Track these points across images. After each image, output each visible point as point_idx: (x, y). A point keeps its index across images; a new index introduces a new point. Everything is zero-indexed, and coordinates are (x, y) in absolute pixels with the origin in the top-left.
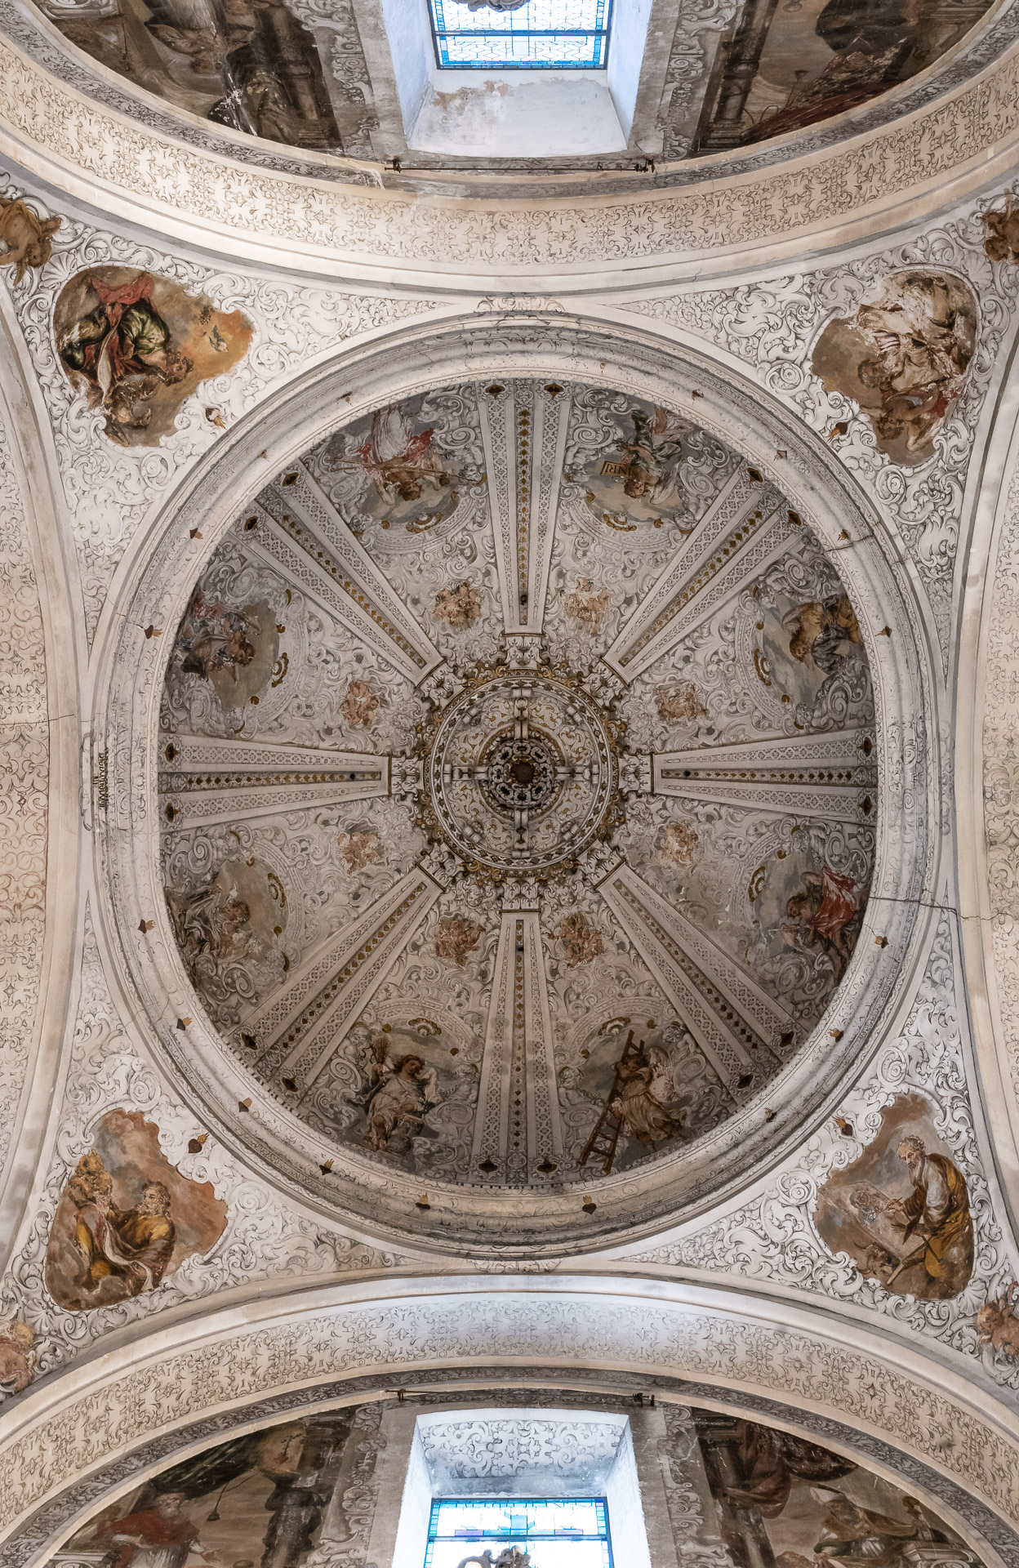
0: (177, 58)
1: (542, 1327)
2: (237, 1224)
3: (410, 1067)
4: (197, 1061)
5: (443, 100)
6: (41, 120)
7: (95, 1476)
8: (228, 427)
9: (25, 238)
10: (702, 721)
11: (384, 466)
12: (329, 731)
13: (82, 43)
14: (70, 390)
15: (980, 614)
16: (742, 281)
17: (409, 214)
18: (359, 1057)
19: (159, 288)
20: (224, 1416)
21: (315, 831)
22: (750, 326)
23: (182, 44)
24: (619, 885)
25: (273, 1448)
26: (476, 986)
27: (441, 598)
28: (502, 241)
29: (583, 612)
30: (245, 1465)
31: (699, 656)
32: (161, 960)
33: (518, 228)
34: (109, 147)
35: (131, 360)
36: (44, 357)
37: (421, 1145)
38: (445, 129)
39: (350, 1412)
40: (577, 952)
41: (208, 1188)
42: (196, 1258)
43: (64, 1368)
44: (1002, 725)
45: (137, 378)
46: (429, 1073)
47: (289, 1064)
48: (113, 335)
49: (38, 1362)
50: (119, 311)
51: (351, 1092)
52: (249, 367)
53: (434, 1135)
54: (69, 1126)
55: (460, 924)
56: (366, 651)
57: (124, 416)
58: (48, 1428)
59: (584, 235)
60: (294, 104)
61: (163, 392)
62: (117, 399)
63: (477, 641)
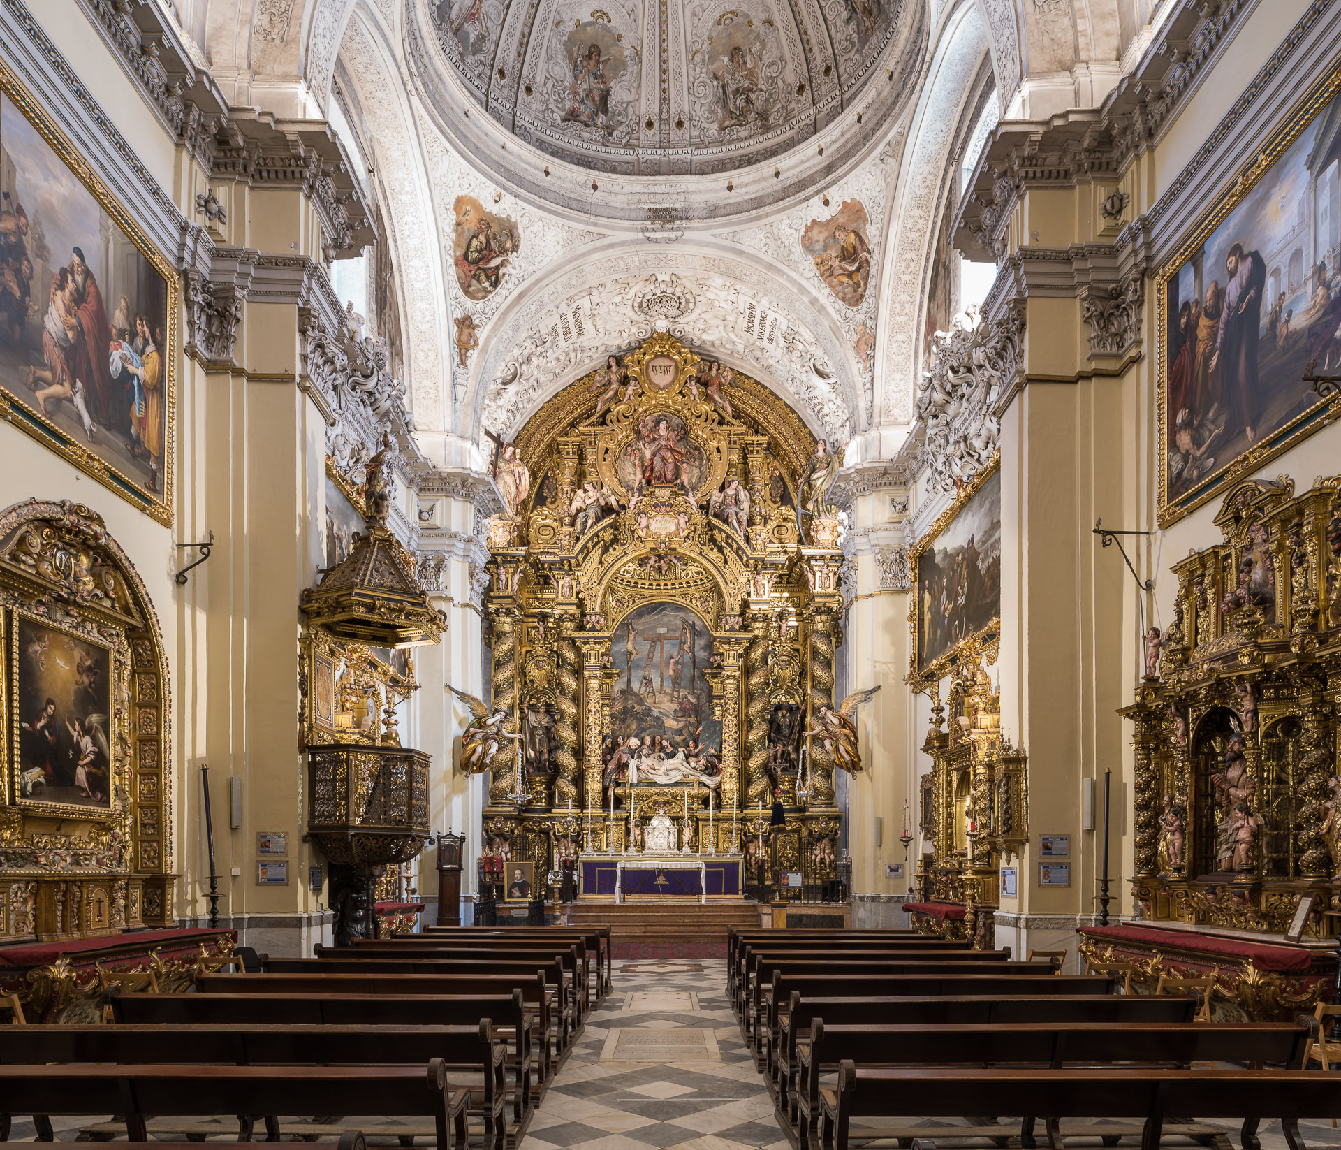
2: (862, 198)
8: (499, 190)
14: (507, 278)
19: (458, 254)
32: (746, 179)
34: (421, 304)
35: (487, 252)
36: (499, 299)
41: (845, 205)
42: (868, 227)
43: (877, 317)
45: (493, 244)
48: (480, 265)
50: (472, 267)
52: (474, 191)
54: (801, 269)
57: (509, 245)
58: (891, 337)
62: (503, 251)
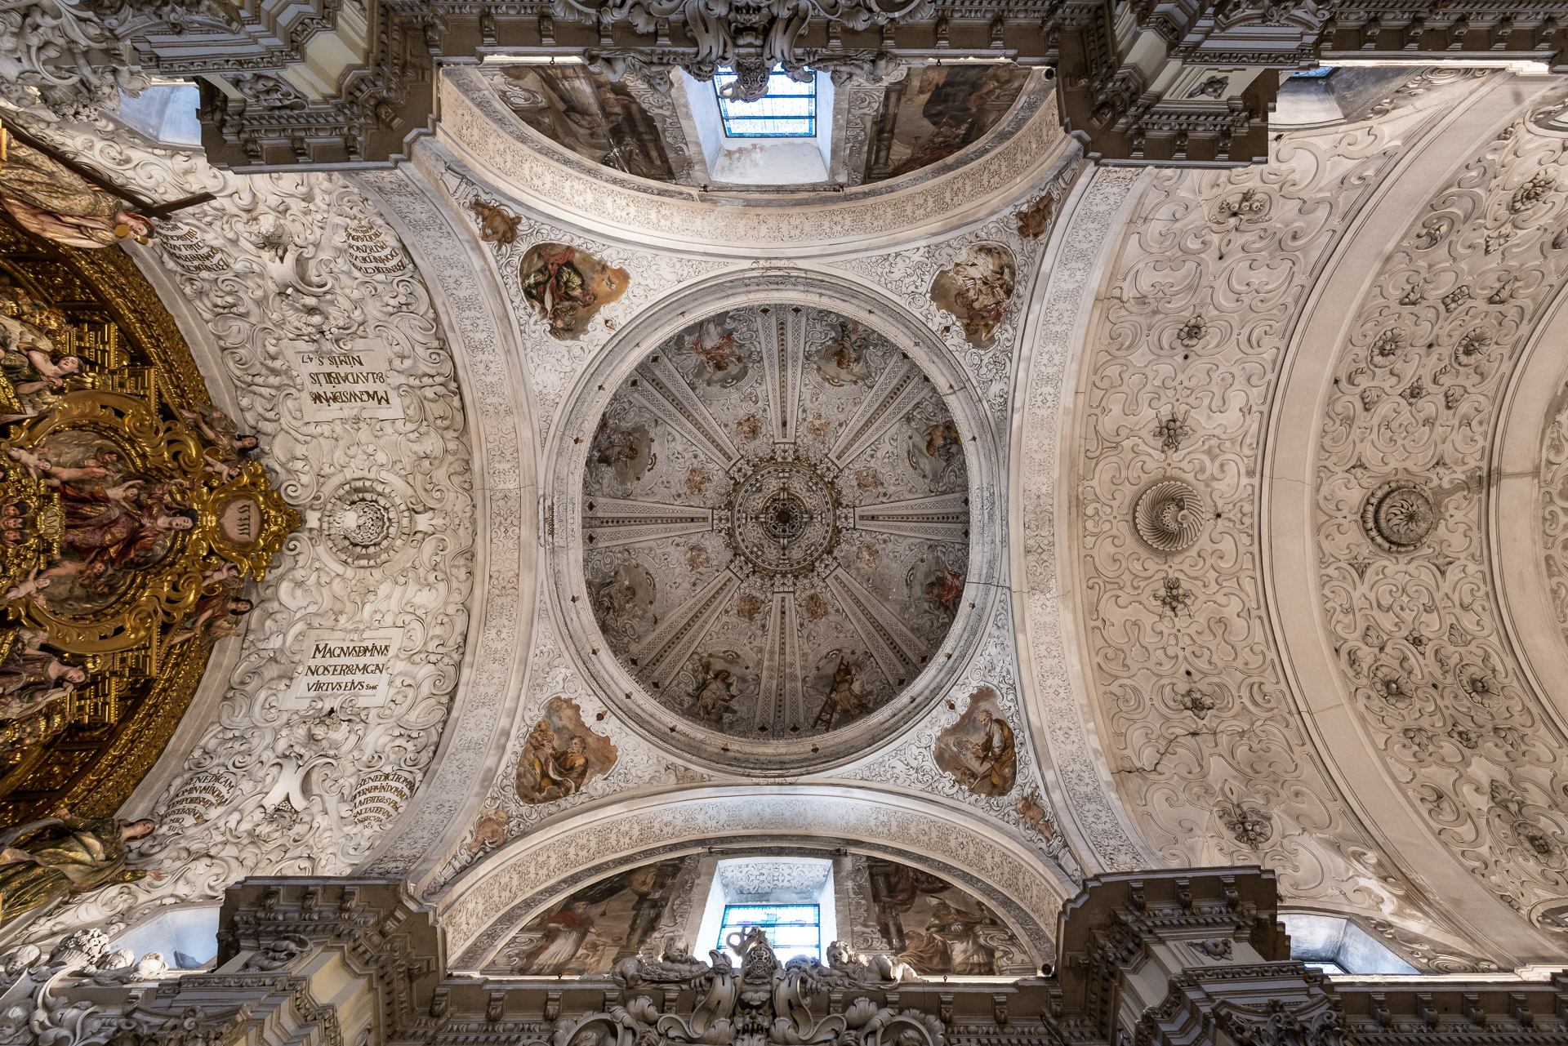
0: (582, 131)
1: (788, 814)
2: (623, 758)
3: (723, 676)
4: (603, 672)
5: (729, 154)
6: (509, 164)
7: (541, 893)
8: (617, 329)
9: (502, 228)
10: (881, 490)
11: (706, 352)
12: (679, 495)
13: (530, 123)
15: (1021, 428)
16: (892, 250)
17: (713, 216)
18: (695, 671)
19: (577, 255)
20: (613, 861)
21: (672, 549)
22: (897, 275)
23: (584, 123)
24: (836, 578)
25: (640, 878)
26: (760, 633)
27: (740, 424)
28: (764, 230)
29: (816, 431)
30: (623, 887)
31: (879, 454)
32: (583, 618)
33: (772, 223)
34: (548, 179)
35: (562, 294)
36: (514, 291)
37: (727, 717)
38: (731, 170)
39: (682, 859)
40: (814, 614)
41: (607, 739)
42: (599, 776)
43: (524, 834)
44: (1034, 488)
45: (567, 303)
46: (733, 679)
47: (656, 674)
48: (553, 280)
49: (510, 831)
50: (556, 267)
51: (690, 690)
52: (628, 298)
53: (735, 712)
54: (530, 706)
55: (751, 599)
56: (699, 453)
57: (560, 324)
58: (514, 867)
59: (808, 226)
60: (647, 155)
61: (581, 311)
63: (759, 447)
